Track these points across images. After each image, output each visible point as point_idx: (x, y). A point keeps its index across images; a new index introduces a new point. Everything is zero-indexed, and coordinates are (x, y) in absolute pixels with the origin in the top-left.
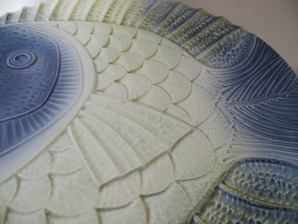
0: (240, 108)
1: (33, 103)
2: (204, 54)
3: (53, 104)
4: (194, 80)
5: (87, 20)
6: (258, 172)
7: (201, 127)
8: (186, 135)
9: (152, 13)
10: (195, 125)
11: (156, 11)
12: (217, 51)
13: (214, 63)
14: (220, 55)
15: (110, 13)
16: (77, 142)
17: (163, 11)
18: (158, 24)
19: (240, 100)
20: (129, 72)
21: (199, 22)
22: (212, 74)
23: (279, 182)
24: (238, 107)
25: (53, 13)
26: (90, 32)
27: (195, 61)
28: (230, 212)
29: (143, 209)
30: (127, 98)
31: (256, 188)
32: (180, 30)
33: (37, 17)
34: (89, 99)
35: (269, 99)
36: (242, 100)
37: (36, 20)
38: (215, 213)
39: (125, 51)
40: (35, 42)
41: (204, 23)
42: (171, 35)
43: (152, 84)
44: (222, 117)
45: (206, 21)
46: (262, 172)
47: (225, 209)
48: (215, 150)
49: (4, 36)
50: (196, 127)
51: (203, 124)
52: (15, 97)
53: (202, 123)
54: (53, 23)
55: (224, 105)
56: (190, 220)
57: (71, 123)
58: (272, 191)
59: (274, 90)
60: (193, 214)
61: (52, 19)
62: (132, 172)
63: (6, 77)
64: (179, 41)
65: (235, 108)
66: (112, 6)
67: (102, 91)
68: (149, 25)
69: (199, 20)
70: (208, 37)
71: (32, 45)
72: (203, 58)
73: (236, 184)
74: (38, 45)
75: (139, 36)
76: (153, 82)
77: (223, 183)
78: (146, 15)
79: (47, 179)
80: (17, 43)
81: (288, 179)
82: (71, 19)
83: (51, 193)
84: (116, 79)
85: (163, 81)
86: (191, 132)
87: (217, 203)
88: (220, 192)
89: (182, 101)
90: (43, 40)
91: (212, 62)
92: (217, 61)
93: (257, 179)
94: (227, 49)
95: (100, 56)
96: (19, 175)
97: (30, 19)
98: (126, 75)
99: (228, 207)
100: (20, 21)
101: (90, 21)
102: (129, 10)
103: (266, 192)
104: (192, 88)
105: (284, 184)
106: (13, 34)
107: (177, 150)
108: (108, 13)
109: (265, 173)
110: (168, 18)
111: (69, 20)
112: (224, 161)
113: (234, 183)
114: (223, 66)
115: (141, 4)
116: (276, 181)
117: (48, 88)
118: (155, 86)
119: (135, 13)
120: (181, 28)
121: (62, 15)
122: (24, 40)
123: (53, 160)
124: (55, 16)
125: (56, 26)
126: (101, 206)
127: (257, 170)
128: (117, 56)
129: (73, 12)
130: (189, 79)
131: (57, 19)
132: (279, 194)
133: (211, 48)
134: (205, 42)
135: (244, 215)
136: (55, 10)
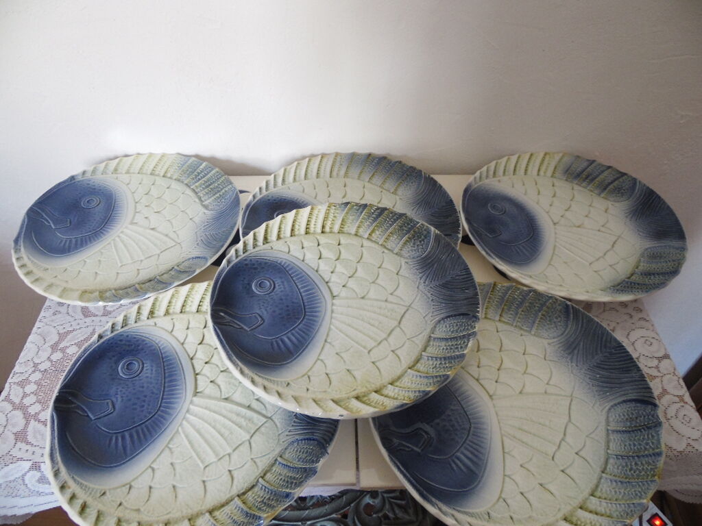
7: (412, 305)
8: (405, 313)
10: (409, 305)
20: (350, 277)
26: (301, 247)
39: (337, 259)
48: (424, 318)
50: (409, 306)
76: (371, 281)
82: (279, 238)
86: (407, 310)
108: (307, 225)
129: (279, 232)
136: (265, 235)
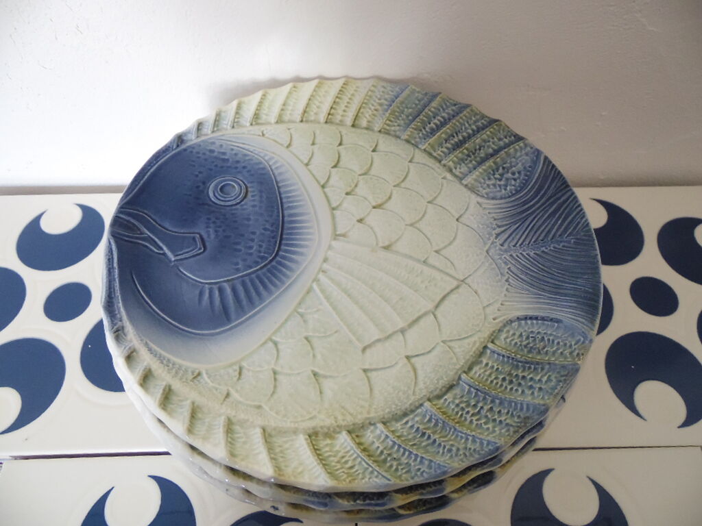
0: (517, 256)
1: (262, 254)
2: (474, 176)
3: (287, 255)
4: (460, 216)
5: (302, 121)
6: (530, 330)
8: (452, 291)
9: (398, 107)
10: (462, 278)
11: (404, 105)
12: (492, 172)
13: (488, 190)
14: (496, 179)
15: (335, 109)
16: (328, 301)
17: (414, 105)
18: (408, 125)
19: (517, 245)
20: (374, 207)
21: (467, 125)
22: (485, 208)
23: (549, 340)
24: (514, 255)
25: (255, 114)
26: (311, 142)
27: (462, 187)
28: (498, 369)
29: (409, 368)
30: (377, 244)
31: (525, 346)
32: (440, 137)
33: (234, 122)
34: (330, 247)
35: (552, 245)
36: (520, 245)
37: (233, 127)
38: (482, 371)
39: (365, 174)
40: (238, 162)
41: (474, 127)
42: (427, 145)
43: (406, 225)
44: (494, 268)
45: (477, 124)
46: (534, 330)
47: (493, 367)
48: (484, 308)
49: (199, 157)
50: (462, 281)
51: (471, 277)
52: (238, 247)
53: (470, 275)
54: (256, 129)
55: (498, 252)
56: (457, 378)
57: (316, 280)
58: (540, 348)
59: (559, 233)
60: (459, 373)
61: (254, 123)
62: (395, 333)
64: (438, 154)
65: (511, 255)
66: (337, 97)
67: (344, 235)
69: (468, 122)
70: (480, 149)
71: (236, 168)
72: (473, 182)
73: (506, 343)
74: (244, 167)
75: (381, 147)
76: (409, 223)
77: (492, 342)
78: (389, 111)
79: (306, 342)
80: (216, 166)
81: (558, 336)
82: (280, 121)
83: (314, 356)
84: (358, 218)
85: (421, 219)
86: (457, 287)
87: (485, 362)
88: (488, 351)
89: (445, 247)
90: (247, 158)
91: (484, 189)
92: (491, 187)
93: (528, 338)
94: (506, 170)
95: (332, 182)
96: (274, 338)
97: (225, 126)
98: (371, 211)
99: (495, 365)
100: (213, 132)
101: (307, 121)
102: (363, 103)
103: (535, 349)
104: (457, 230)
105: (553, 341)
106: (208, 153)
107: (442, 308)
109: (537, 331)
110: (421, 117)
112: (494, 319)
113: (504, 342)
114: (499, 195)
115: (381, 93)
116: (546, 339)
117: (275, 233)
118: (411, 228)
119: (373, 108)
120: (441, 134)
121: (267, 115)
122: (224, 160)
123: (305, 321)
124: (257, 118)
125: (261, 134)
126: (367, 367)
127: (529, 328)
128: (355, 182)
129: (282, 110)
130: (453, 216)
131: (260, 121)
132: (547, 351)
133: (484, 167)
134: (475, 157)
135: (510, 371)
136: (257, 110)
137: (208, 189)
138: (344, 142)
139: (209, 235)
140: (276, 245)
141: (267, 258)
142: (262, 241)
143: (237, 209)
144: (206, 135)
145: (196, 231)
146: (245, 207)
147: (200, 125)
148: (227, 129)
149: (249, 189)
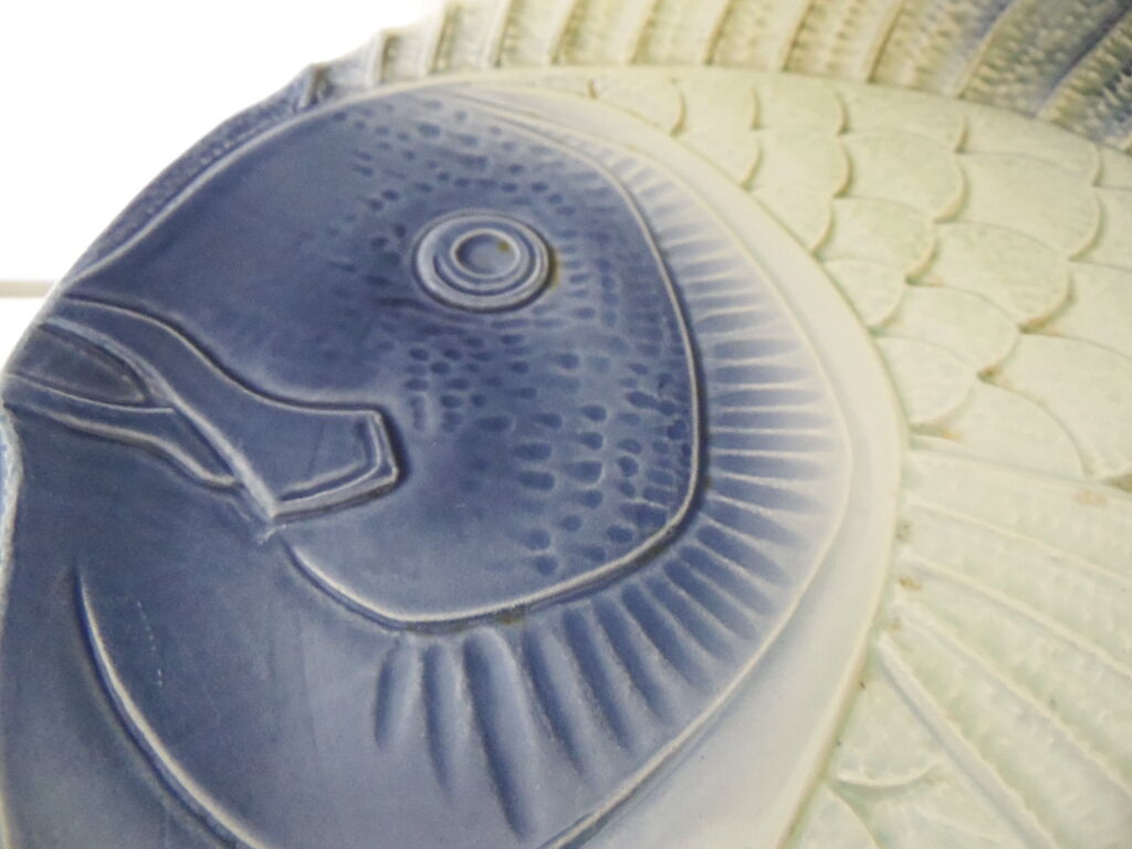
1: (639, 500)
3: (740, 504)
5: (709, 62)
9: (1018, 25)
11: (1036, 19)
15: (812, 29)
17: (1070, 20)
18: (1057, 80)
20: (1025, 330)
26: (749, 121)
30: (1088, 470)
34: (908, 478)
37: (498, 64)
40: (516, 169)
49: (386, 146)
52: (538, 467)
63: (451, 354)
67: (938, 429)
68: (1004, 81)
71: (510, 188)
74: (538, 187)
80: (444, 177)
84: (981, 366)
90: (547, 159)
95: (842, 240)
97: (472, 59)
100: (434, 71)
106: (415, 134)
111: (634, 61)
117: (677, 416)
122: (469, 162)
125: (586, 90)
137: (416, 249)
138: (855, 124)
139: (418, 416)
140: (687, 464)
141: (659, 519)
142: (633, 446)
143: (520, 323)
144: (411, 78)
145: (371, 398)
146: (549, 315)
147: (391, 46)
148: (476, 68)
149: (561, 258)
